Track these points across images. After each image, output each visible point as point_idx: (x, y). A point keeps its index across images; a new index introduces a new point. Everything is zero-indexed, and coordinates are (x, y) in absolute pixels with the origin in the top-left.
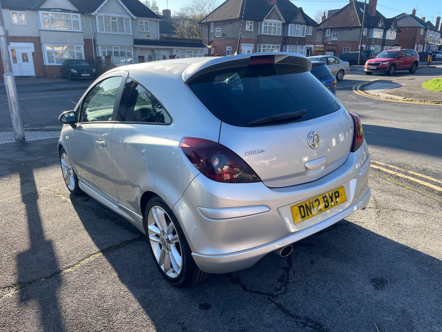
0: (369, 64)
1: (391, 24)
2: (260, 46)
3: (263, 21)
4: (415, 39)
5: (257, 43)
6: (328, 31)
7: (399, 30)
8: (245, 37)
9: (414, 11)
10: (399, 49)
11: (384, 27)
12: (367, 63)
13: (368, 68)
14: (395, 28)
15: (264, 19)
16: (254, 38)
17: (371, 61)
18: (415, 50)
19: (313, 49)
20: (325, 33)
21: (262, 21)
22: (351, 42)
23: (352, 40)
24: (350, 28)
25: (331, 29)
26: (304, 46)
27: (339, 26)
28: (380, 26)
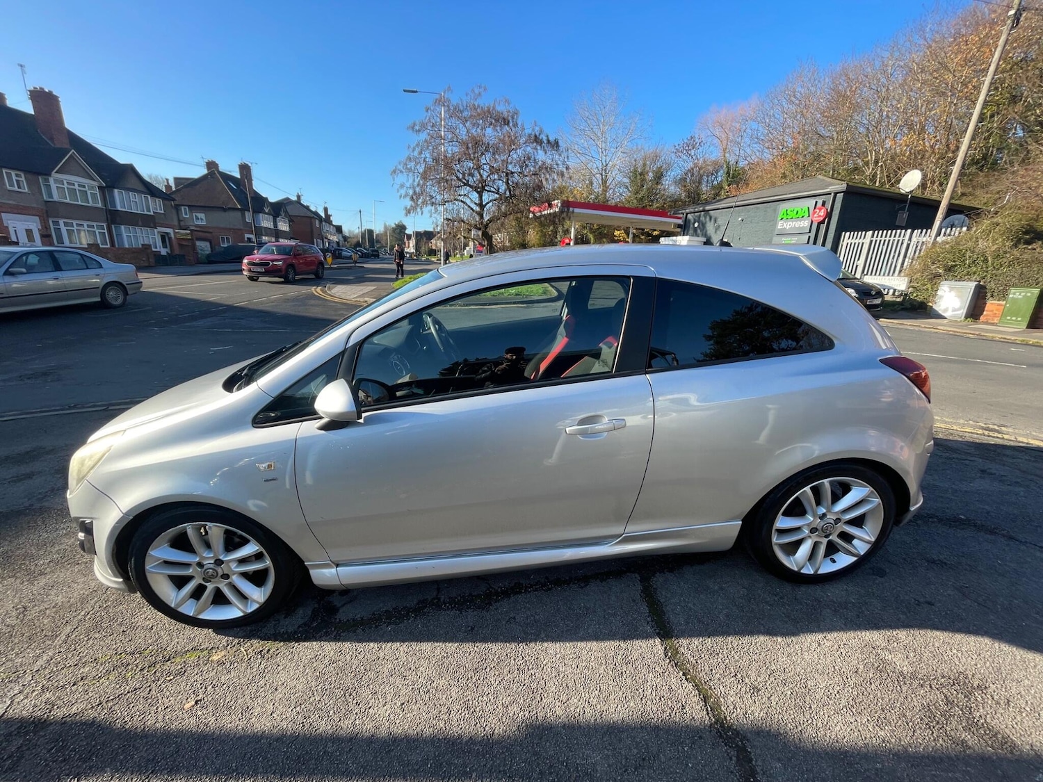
0: (250, 264)
1: (280, 210)
2: (56, 223)
3: (52, 175)
4: (312, 232)
5: (45, 215)
6: (185, 209)
7: (291, 220)
8: (11, 202)
9: (299, 197)
10: (292, 243)
11: (273, 213)
12: (245, 261)
13: (250, 271)
14: (285, 216)
15: (53, 173)
16: (35, 205)
17: (253, 259)
18: (315, 246)
19: (172, 236)
20: (179, 212)
21: (49, 175)
22: (230, 229)
23: (232, 227)
24: (225, 210)
25: (189, 206)
26: (155, 230)
27: (202, 204)
28: (267, 211)
